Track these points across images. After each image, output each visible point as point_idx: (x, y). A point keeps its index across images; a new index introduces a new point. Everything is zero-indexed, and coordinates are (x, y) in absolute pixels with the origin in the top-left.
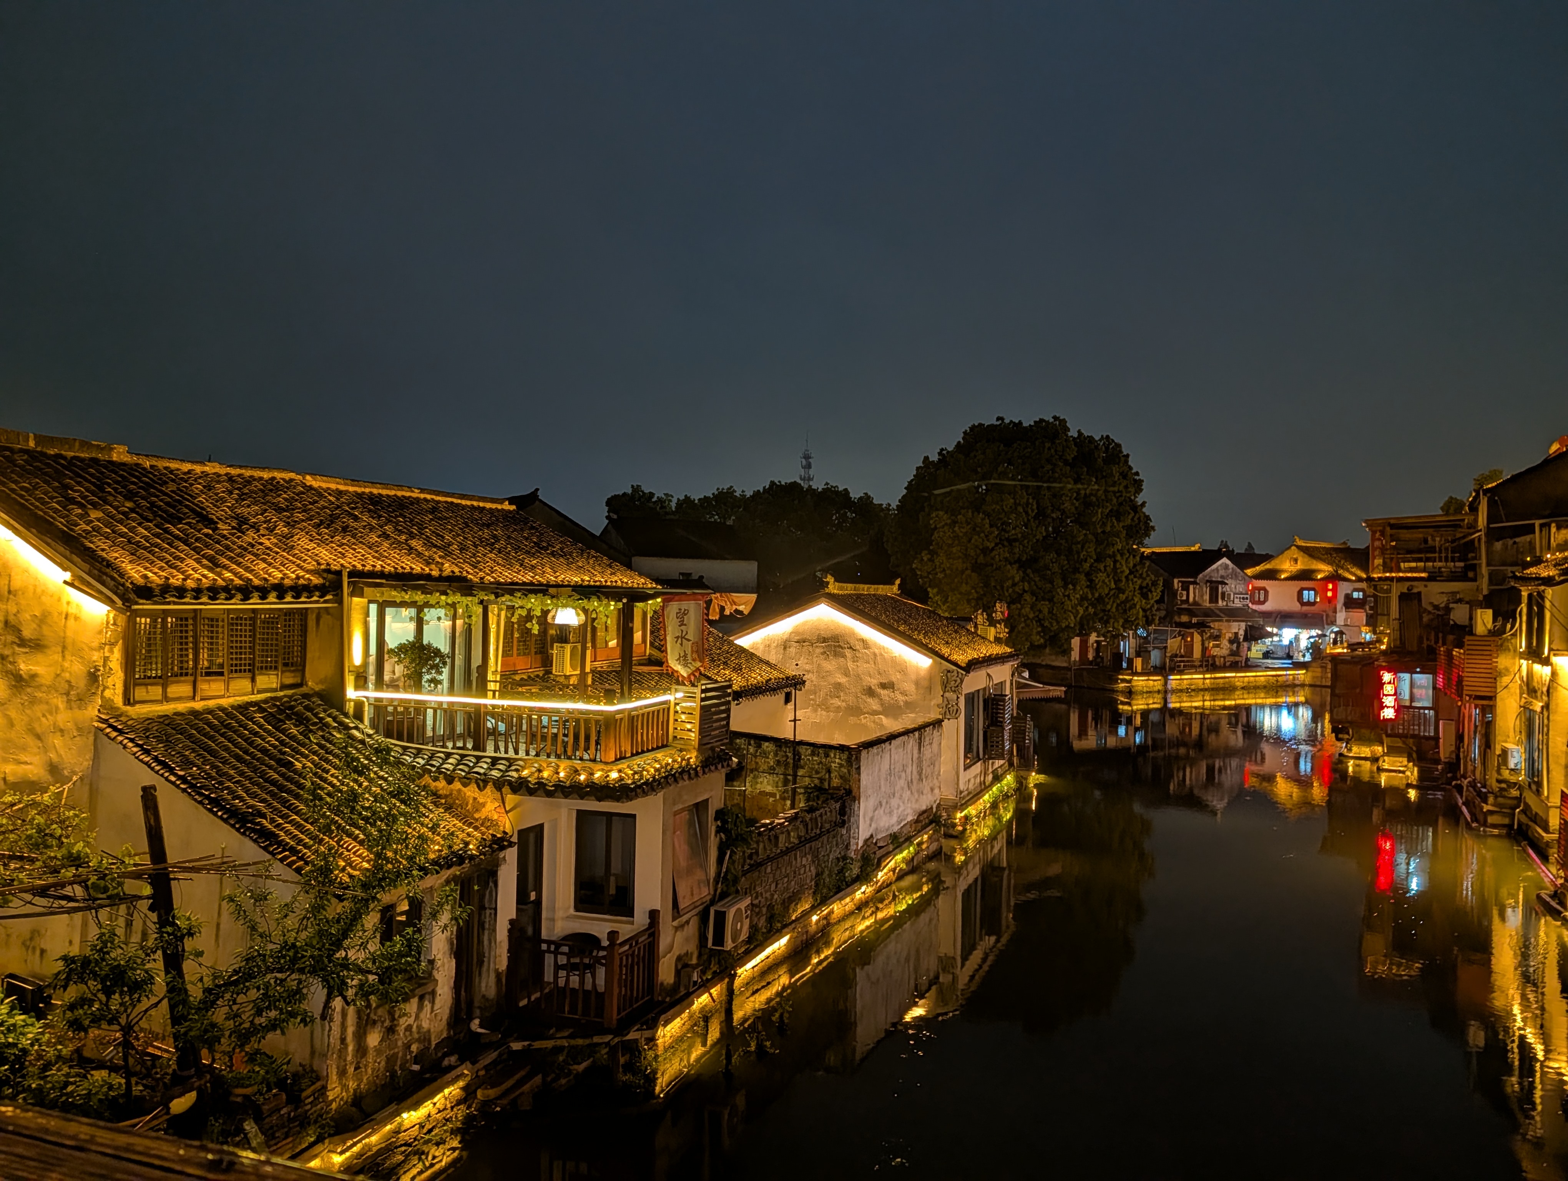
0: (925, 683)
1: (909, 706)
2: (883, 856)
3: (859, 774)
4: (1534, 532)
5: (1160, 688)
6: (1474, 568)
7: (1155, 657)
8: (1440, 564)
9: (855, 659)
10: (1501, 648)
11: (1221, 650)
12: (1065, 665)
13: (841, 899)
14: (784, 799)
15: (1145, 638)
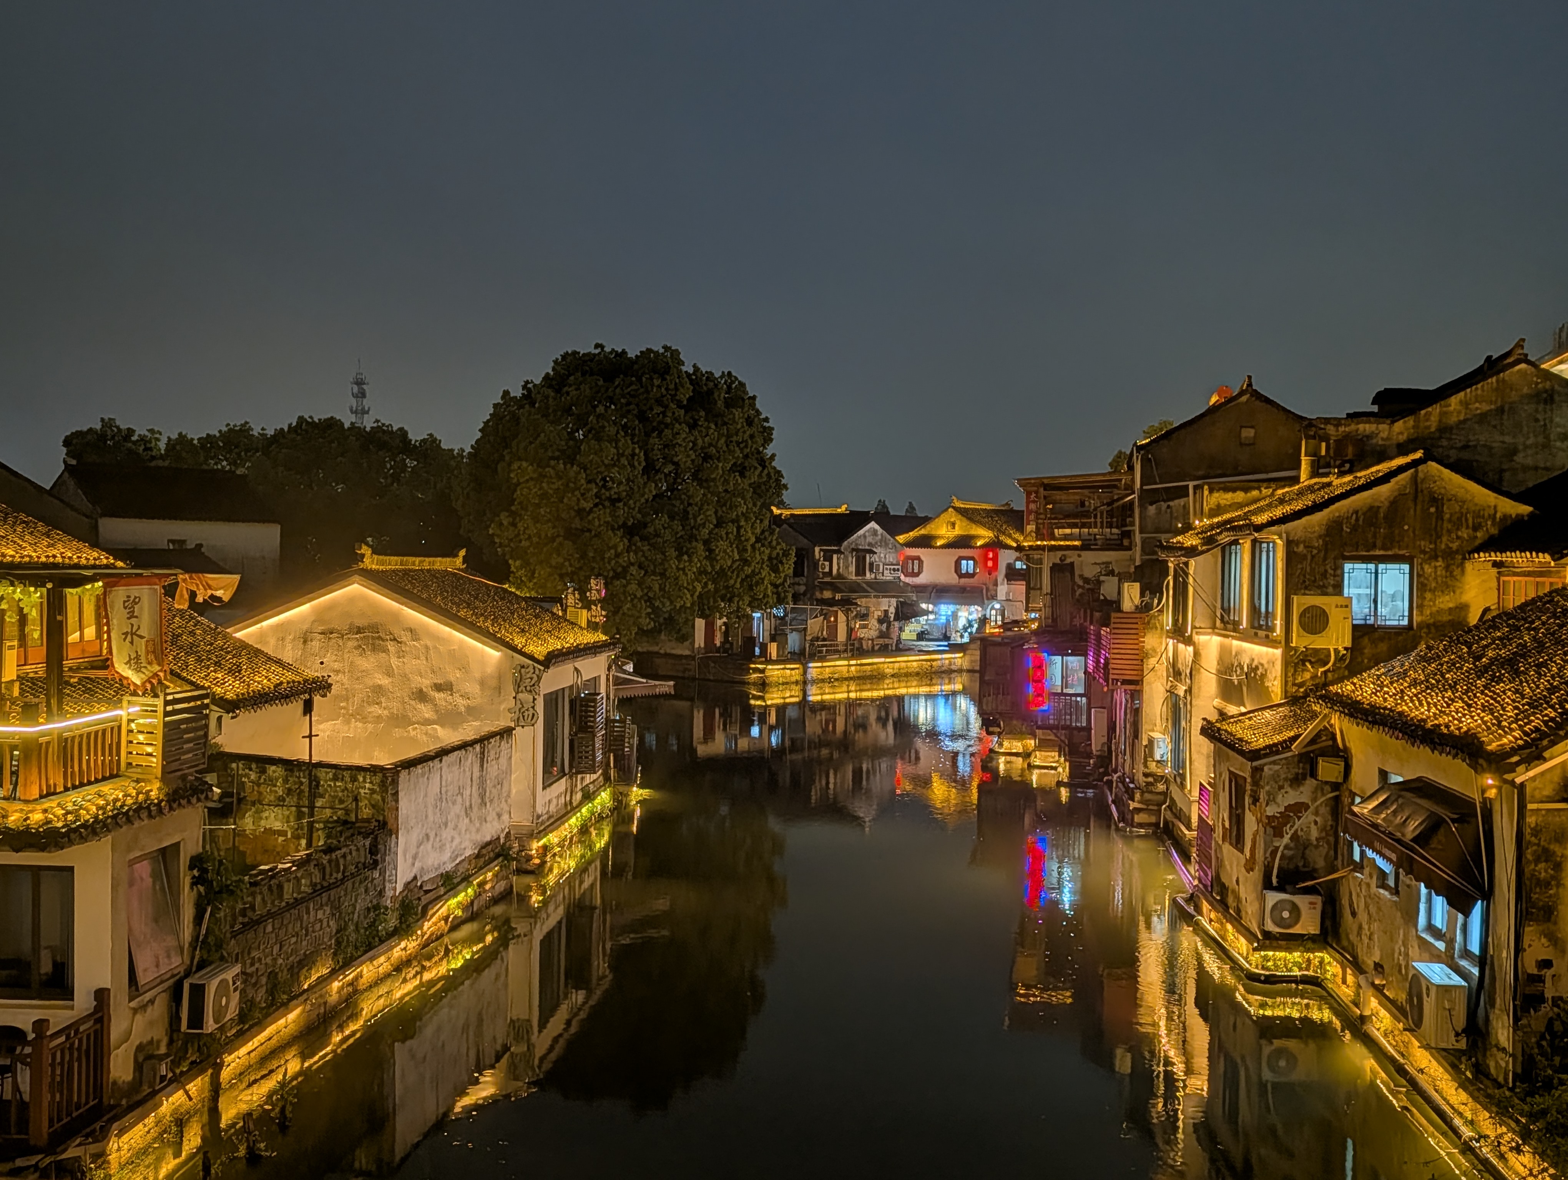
0: (494, 683)
1: (472, 712)
2: (430, 902)
3: (397, 801)
4: (1188, 496)
5: (798, 678)
6: (1128, 535)
7: (793, 640)
8: (1096, 530)
9: (400, 655)
10: (1148, 626)
11: (869, 631)
12: (687, 653)
13: (372, 959)
14: (298, 838)
15: (782, 618)
